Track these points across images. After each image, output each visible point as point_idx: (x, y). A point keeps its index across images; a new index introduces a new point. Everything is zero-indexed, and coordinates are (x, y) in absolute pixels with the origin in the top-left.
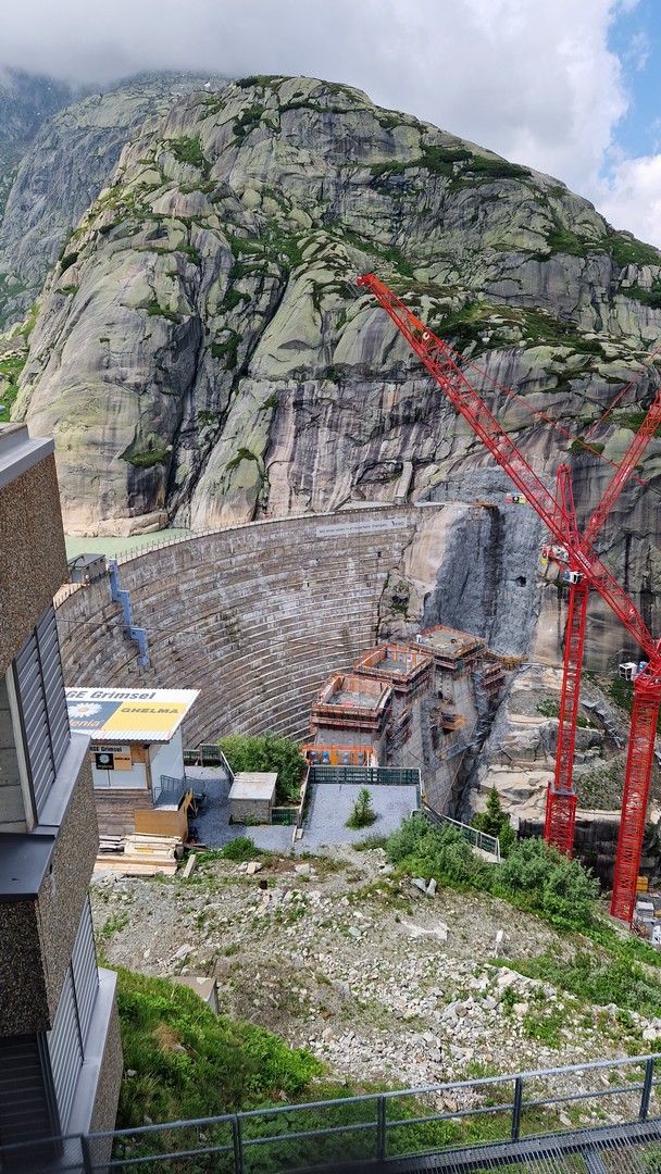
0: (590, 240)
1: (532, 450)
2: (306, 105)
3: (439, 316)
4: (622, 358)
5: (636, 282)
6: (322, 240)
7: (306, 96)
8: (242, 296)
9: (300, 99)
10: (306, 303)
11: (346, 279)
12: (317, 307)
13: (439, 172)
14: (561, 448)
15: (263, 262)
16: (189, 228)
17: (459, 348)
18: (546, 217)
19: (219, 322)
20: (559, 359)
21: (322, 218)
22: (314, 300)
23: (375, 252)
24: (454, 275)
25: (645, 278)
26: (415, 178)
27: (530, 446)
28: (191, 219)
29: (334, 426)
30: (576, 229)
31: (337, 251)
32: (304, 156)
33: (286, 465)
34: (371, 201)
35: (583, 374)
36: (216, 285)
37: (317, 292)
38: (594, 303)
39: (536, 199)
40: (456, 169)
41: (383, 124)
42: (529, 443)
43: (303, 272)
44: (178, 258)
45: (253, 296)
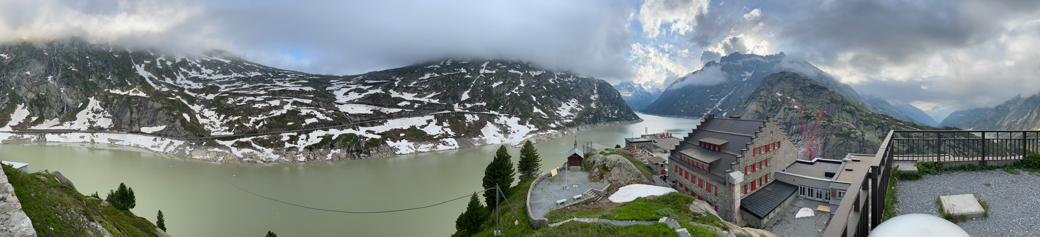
7: (791, 75)
12: (784, 112)
13: (813, 88)
16: (765, 98)
24: (813, 106)
25: (848, 108)
26: (808, 89)
28: (767, 96)
30: (836, 99)
32: (789, 85)
36: (769, 107)
40: (816, 88)
41: (803, 80)
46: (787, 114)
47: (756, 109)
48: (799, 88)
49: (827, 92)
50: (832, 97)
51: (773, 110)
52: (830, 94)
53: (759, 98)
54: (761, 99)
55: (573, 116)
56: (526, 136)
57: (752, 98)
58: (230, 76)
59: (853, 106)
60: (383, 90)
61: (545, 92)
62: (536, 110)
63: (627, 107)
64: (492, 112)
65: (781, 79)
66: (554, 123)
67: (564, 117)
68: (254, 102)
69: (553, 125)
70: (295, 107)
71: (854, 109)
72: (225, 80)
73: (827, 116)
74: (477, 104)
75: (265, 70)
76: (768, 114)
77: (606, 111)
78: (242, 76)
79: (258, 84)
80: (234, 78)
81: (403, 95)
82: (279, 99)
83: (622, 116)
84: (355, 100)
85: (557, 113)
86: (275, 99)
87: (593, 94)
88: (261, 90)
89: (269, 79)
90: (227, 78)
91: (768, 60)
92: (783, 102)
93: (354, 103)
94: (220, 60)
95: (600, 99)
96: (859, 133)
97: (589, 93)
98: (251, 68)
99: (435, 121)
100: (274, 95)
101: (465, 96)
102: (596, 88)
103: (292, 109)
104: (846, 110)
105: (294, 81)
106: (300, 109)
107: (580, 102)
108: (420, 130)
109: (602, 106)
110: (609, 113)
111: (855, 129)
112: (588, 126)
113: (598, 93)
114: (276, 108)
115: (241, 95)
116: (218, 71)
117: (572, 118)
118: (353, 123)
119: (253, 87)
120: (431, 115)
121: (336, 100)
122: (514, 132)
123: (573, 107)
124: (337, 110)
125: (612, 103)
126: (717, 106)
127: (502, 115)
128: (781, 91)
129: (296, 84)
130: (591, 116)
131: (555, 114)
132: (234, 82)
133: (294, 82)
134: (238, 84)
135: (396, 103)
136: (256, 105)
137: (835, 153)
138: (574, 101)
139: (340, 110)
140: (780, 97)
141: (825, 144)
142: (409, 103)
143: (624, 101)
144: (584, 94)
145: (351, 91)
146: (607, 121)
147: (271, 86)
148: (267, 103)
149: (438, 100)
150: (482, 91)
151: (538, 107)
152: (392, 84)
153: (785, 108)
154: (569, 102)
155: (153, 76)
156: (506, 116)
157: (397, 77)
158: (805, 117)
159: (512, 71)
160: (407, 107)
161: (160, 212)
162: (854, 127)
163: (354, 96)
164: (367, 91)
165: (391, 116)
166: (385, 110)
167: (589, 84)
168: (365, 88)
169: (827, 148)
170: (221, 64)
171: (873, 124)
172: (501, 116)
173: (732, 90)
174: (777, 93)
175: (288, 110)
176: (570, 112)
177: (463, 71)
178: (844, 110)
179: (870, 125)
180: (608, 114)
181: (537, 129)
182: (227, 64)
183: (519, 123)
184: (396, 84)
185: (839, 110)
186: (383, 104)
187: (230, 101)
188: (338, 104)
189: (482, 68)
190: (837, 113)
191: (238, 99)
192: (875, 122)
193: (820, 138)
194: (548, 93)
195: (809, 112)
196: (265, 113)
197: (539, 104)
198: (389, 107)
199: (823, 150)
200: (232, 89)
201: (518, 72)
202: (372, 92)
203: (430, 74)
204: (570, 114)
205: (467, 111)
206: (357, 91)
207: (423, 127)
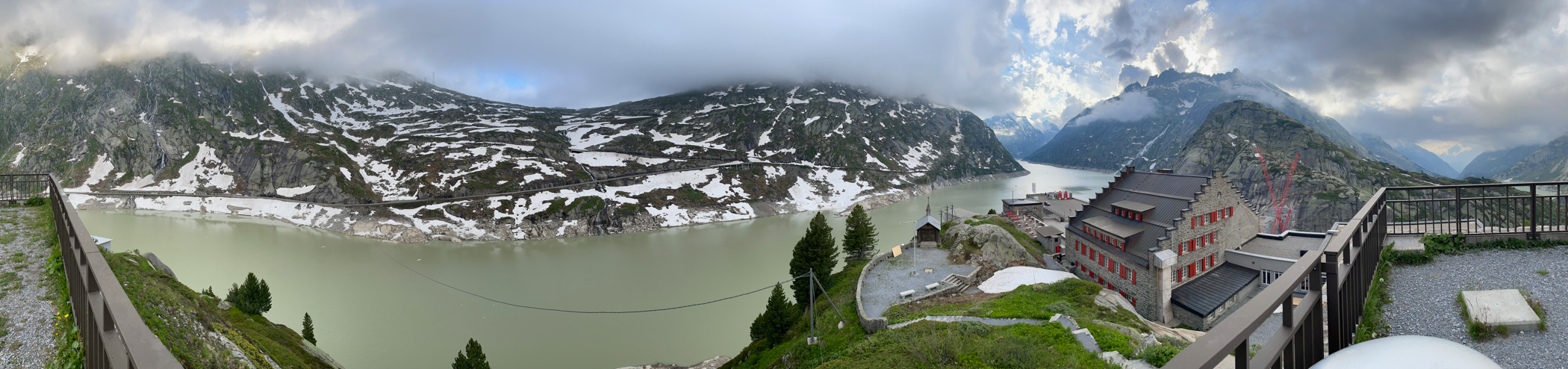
0: (1319, 144)
5: (1331, 155)
7: (1250, 106)
10: (1238, 161)
12: (1241, 163)
13: (1281, 126)
15: (1230, 151)
18: (1307, 138)
25: (1334, 154)
26: (1275, 127)
32: (1247, 122)
34: (1262, 133)
39: (1305, 134)
40: (1286, 125)
41: (1267, 113)
43: (1239, 154)
46: (1245, 166)
47: (1199, 159)
48: (1261, 126)
49: (1303, 132)
50: (1311, 140)
51: (1224, 160)
52: (1307, 134)
53: (1203, 141)
54: (1206, 143)
55: (925, 168)
56: (856, 198)
57: (1194, 142)
58: (410, 111)
59: (1341, 151)
60: (641, 131)
61: (882, 132)
62: (870, 159)
63: (1005, 152)
64: (804, 163)
65: (1235, 111)
66: (898, 178)
67: (912, 169)
68: (447, 151)
69: (896, 182)
70: (509, 157)
71: (1343, 155)
72: (403, 117)
73: (1304, 169)
74: (783, 150)
75: (464, 100)
76: (1216, 166)
77: (974, 159)
78: (429, 110)
79: (454, 123)
80: (417, 113)
81: (670, 137)
82: (485, 145)
83: (998, 166)
84: (599, 145)
85: (901, 163)
86: (480, 145)
87: (955, 134)
88: (458, 131)
89: (470, 114)
90: (406, 113)
91: (1216, 83)
92: (1239, 147)
93: (598, 151)
94: (396, 85)
95: (966, 141)
96: (1351, 192)
97: (948, 132)
98: (444, 97)
99: (720, 177)
100: (478, 139)
101: (764, 139)
102: (959, 124)
103: (503, 160)
104: (1330, 158)
105: (506, 117)
106: (516, 160)
107: (936, 146)
108: (696, 190)
109: (967, 151)
110: (979, 162)
111: (1345, 186)
112: (947, 181)
113: (963, 131)
114: (480, 158)
115: (428, 139)
116: (393, 103)
117: (924, 170)
118: (596, 181)
119: (445, 127)
120: (714, 168)
121: (570, 146)
122: (838, 193)
123: (925, 153)
124: (572, 161)
125: (983, 148)
126: (1142, 153)
127: (819, 167)
128: (1236, 131)
129: (509, 122)
130: (952, 167)
131: (900, 165)
132: (416, 120)
133: (506, 120)
134: (423, 123)
135: (661, 150)
136: (451, 156)
137: (1317, 223)
138: (925, 145)
139: (577, 161)
140: (1235, 141)
141: (1302, 210)
142: (679, 150)
143: (1000, 143)
144: (941, 133)
145: (592, 132)
146: (976, 175)
147: (473, 125)
148: (467, 152)
149: (724, 145)
150: (789, 130)
151: (874, 154)
152: (654, 120)
153: (1242, 158)
154: (919, 146)
155: (295, 111)
156: (826, 168)
157: (662, 110)
158: (1270, 171)
159: (834, 100)
160: (676, 155)
161: (307, 316)
162: (1344, 182)
163: (598, 139)
164: (617, 131)
165: (653, 170)
166: (645, 161)
167: (949, 118)
168: (615, 127)
169: (1305, 216)
170: (398, 91)
171: (1369, 177)
172: (818, 169)
173: (1164, 129)
174: (1229, 135)
175: (498, 162)
176: (920, 161)
177: (761, 100)
178: (1327, 158)
179: (1366, 178)
180: (977, 164)
181: (873, 188)
182: (406, 91)
183: (845, 179)
184: (660, 120)
185: (1321, 158)
186: (641, 151)
187: (411, 149)
188: (573, 152)
189: (790, 96)
190: (1319, 164)
191: (423, 146)
192: (1371, 175)
193: (1294, 200)
194: (887, 133)
195: (1276, 163)
196: (465, 167)
197: (874, 149)
198: (650, 156)
199: (1299, 218)
200: (413, 130)
201: (842, 101)
202: (624, 133)
203: (713, 106)
204: (921, 164)
205: (767, 161)
206: (602, 132)
207: (701, 185)
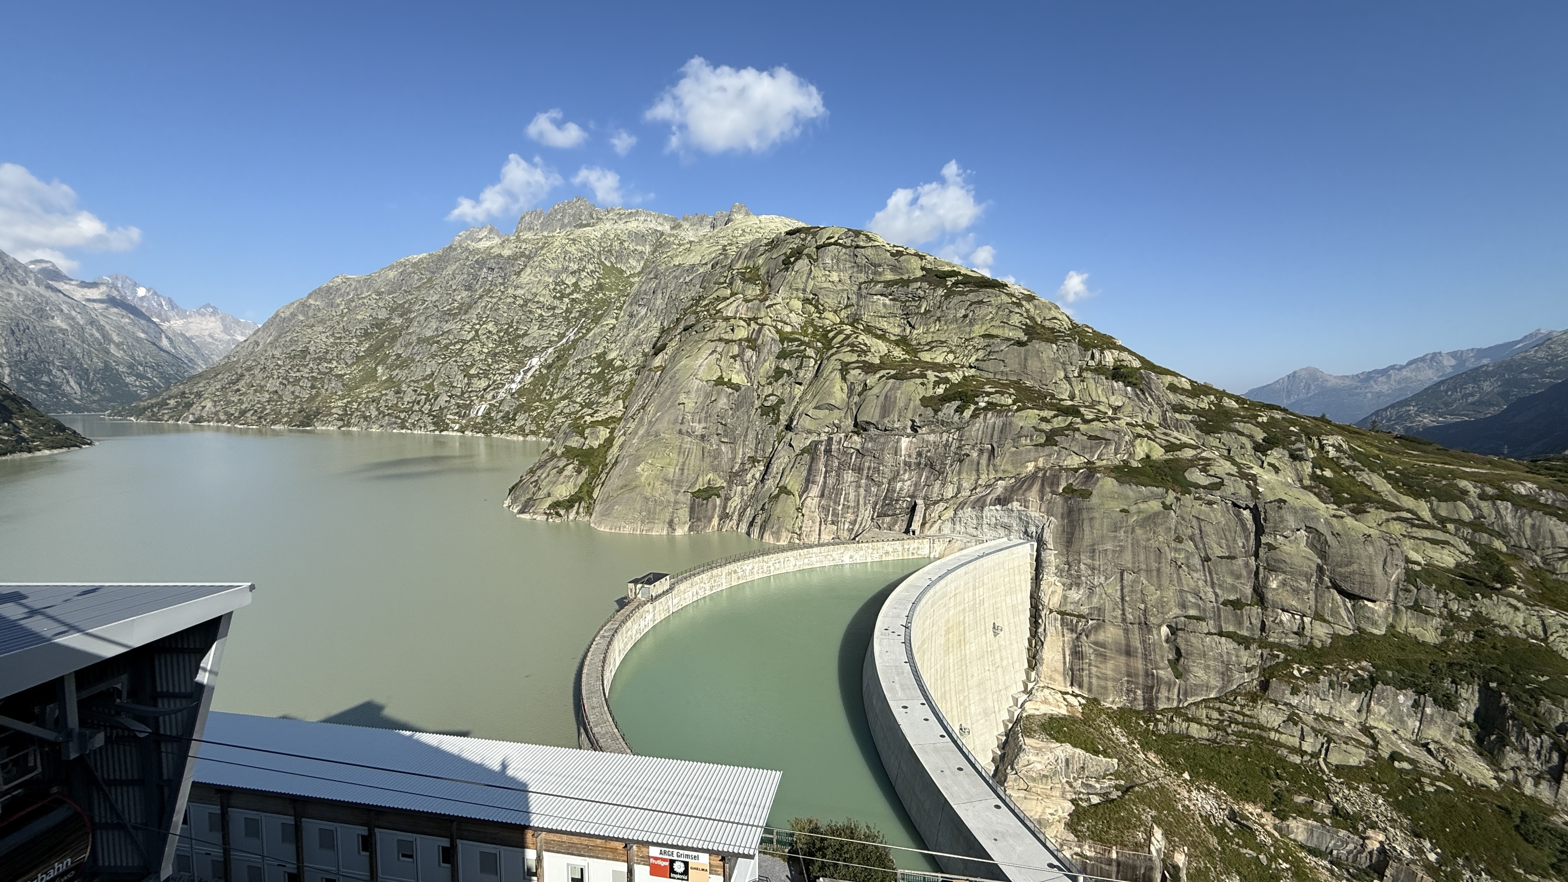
0: (1060, 331)
1: (1027, 494)
2: (836, 243)
3: (943, 386)
4: (1099, 420)
5: (1100, 362)
6: (848, 332)
7: (836, 238)
8: (786, 371)
9: (832, 240)
10: (837, 375)
11: (867, 359)
12: (844, 379)
13: (938, 286)
14: (1053, 493)
15: (803, 348)
16: (749, 325)
17: (960, 410)
18: (1022, 315)
19: (768, 390)
20: (1043, 419)
21: (847, 317)
22: (842, 374)
23: (888, 340)
24: (951, 357)
25: (1107, 360)
26: (917, 289)
27: (1026, 490)
28: (750, 319)
29: (859, 470)
30: (1047, 324)
31: (860, 340)
32: (835, 277)
33: (817, 500)
34: (885, 305)
35: (1067, 432)
36: (767, 364)
37: (845, 368)
38: (1066, 377)
39: (1013, 303)
40: (949, 283)
41: (892, 254)
42: (1024, 487)
43: (833, 355)
44: (740, 345)
45: (794, 372)
48: (879, 287)
49: (1005, 299)
50: (1032, 319)
51: (789, 373)
52: (1019, 305)
65: (796, 253)
71: (1136, 364)
92: (827, 338)
111: (1194, 447)
158: (945, 400)
185: (1070, 368)
190: (1065, 384)
